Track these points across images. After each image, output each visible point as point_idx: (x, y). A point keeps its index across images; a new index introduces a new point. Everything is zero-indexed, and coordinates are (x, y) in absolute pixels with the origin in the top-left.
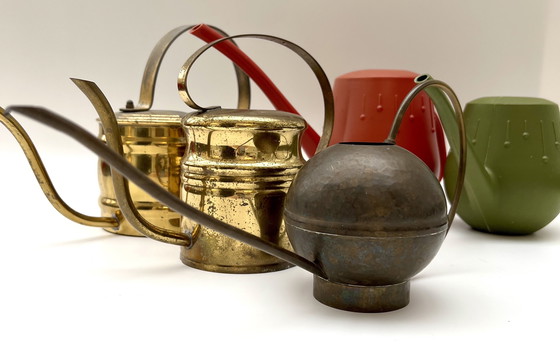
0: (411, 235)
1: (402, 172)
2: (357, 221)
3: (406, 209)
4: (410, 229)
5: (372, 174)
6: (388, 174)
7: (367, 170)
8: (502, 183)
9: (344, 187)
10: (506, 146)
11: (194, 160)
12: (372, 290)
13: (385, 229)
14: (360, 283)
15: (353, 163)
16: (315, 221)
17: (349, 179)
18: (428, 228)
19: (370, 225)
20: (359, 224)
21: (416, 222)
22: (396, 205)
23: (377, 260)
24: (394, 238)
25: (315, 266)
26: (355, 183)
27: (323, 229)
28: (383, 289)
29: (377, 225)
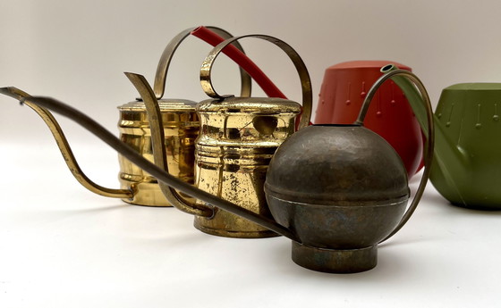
0: (372, 205)
1: (365, 150)
2: (323, 191)
3: (366, 182)
4: (370, 200)
5: (337, 151)
6: (351, 151)
7: (333, 148)
8: (474, 161)
9: (313, 162)
10: (478, 128)
12: (340, 253)
13: (348, 200)
14: (329, 247)
15: (320, 142)
16: (288, 192)
17: (317, 156)
18: (388, 199)
19: (334, 196)
20: (326, 195)
21: (376, 194)
22: (358, 179)
23: (342, 226)
24: (356, 208)
25: (290, 232)
26: (322, 159)
27: (295, 198)
28: (350, 252)
29: (341, 196)
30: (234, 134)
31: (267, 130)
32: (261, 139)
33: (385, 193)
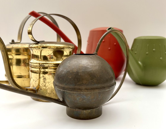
0: (97, 91)
1: (95, 66)
2: (75, 85)
3: (95, 81)
4: (97, 89)
5: (82, 67)
6: (89, 67)
7: (81, 65)
8: (145, 67)
9: (71, 72)
10: (147, 54)
11: (33, 61)
12: (85, 111)
13: (86, 89)
14: (80, 109)
15: (75, 62)
16: (61, 85)
17: (73, 69)
18: (105, 88)
19: (80, 87)
20: (76, 87)
21: (99, 86)
22: (91, 79)
23: (84, 101)
24: (90, 93)
25: (63, 103)
26: (75, 70)
27: (63, 88)
28: (89, 111)
29: (83, 87)
30: (45, 58)
31: (59, 56)
32: (57, 60)
33: (103, 85)
